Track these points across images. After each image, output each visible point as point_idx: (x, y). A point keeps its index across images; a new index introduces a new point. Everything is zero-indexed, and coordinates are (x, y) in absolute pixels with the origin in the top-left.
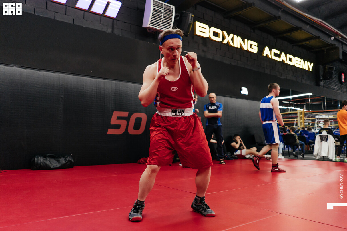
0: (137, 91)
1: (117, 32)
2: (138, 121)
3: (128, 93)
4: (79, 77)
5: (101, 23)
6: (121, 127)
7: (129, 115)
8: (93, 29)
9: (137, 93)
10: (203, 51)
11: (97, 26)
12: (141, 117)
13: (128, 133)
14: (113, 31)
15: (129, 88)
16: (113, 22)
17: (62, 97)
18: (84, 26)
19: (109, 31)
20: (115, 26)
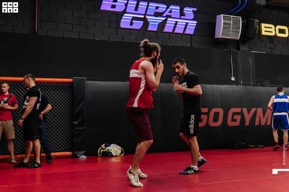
0: (214, 90)
1: (195, 45)
2: (217, 115)
3: (207, 92)
4: (170, 84)
5: (182, 40)
6: (203, 120)
7: (208, 111)
8: (177, 46)
9: (214, 92)
10: (270, 48)
11: (180, 43)
12: (218, 111)
13: (209, 125)
14: (191, 44)
15: (207, 88)
16: (191, 38)
17: (159, 101)
18: (171, 45)
19: (189, 45)
20: (193, 41)
